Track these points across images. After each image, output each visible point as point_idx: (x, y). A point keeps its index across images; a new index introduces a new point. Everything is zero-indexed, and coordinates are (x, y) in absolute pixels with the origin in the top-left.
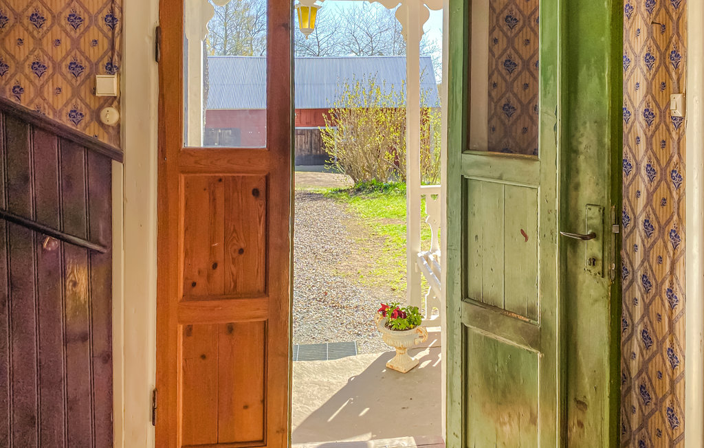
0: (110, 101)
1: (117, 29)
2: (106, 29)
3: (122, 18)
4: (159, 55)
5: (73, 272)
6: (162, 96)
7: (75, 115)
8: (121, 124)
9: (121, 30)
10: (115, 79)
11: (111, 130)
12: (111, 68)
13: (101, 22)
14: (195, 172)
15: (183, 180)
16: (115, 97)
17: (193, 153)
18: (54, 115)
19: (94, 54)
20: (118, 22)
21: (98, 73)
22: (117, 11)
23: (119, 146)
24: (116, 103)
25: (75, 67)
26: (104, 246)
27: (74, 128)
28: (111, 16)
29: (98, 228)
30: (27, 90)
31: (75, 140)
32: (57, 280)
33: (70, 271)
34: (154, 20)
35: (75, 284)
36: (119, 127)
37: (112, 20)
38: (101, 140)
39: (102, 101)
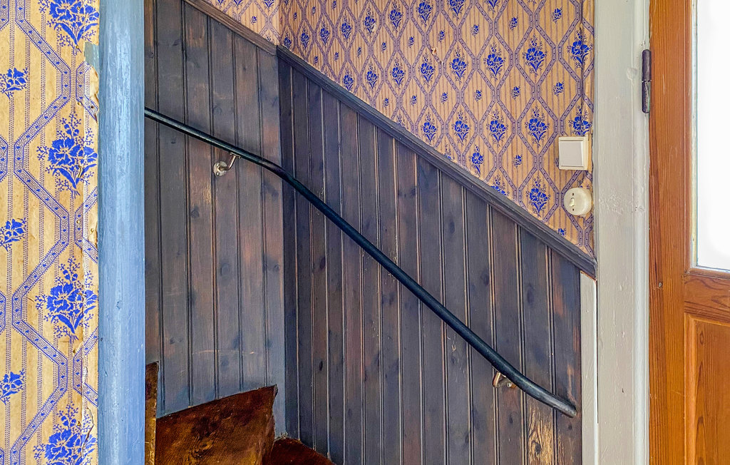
0: (580, 178)
1: (587, 63)
2: (573, 63)
3: (593, 45)
4: (648, 100)
5: (535, 429)
6: (654, 172)
7: (537, 196)
8: (594, 214)
9: (593, 64)
10: (584, 142)
11: (581, 223)
12: (581, 126)
13: (567, 55)
14: (715, 318)
15: (693, 330)
16: (587, 172)
17: (708, 282)
18: (514, 195)
19: (559, 104)
20: (588, 52)
21: (563, 133)
22: (587, 33)
23: (593, 251)
24: (587, 181)
25: (536, 126)
26: (573, 407)
27: (536, 215)
28: (580, 43)
29: (566, 375)
30: (485, 158)
31: (536, 234)
32: (518, 435)
33: (532, 427)
34: (641, 39)
35: (539, 449)
36: (590, 220)
37: (581, 49)
38: (567, 237)
39: (569, 177)
